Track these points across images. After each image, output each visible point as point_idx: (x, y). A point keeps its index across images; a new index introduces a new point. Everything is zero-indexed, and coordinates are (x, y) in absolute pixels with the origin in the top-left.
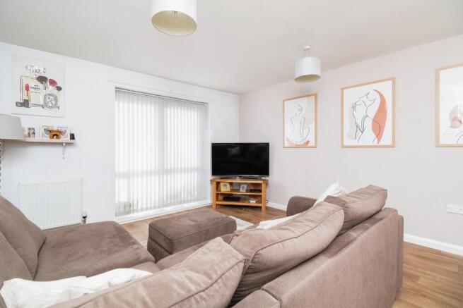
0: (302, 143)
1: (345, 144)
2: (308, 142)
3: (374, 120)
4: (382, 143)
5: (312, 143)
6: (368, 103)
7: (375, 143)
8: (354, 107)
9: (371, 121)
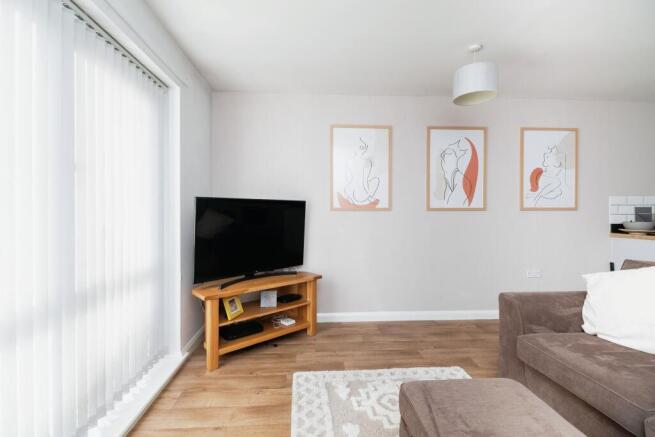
0: (368, 202)
1: (432, 206)
2: (377, 202)
3: (465, 177)
4: (473, 205)
5: (383, 203)
6: (459, 154)
7: (466, 206)
8: (443, 156)
9: (462, 176)
